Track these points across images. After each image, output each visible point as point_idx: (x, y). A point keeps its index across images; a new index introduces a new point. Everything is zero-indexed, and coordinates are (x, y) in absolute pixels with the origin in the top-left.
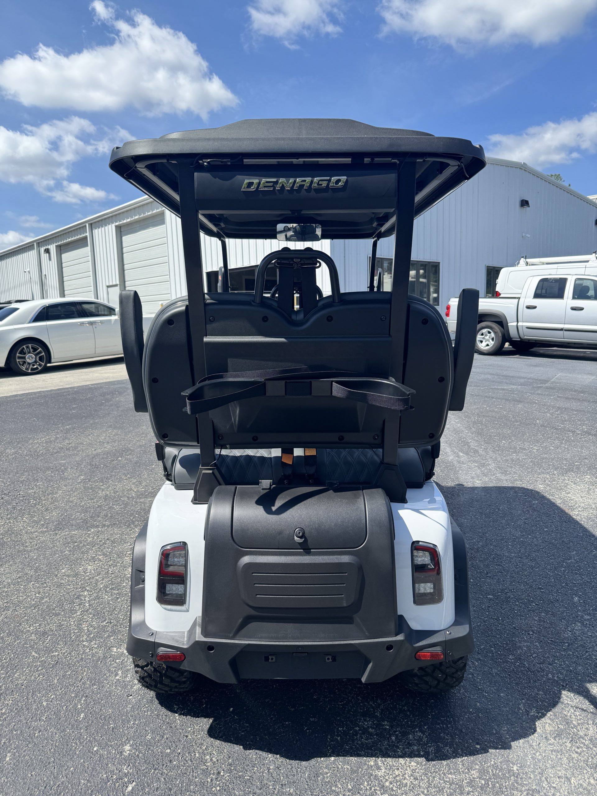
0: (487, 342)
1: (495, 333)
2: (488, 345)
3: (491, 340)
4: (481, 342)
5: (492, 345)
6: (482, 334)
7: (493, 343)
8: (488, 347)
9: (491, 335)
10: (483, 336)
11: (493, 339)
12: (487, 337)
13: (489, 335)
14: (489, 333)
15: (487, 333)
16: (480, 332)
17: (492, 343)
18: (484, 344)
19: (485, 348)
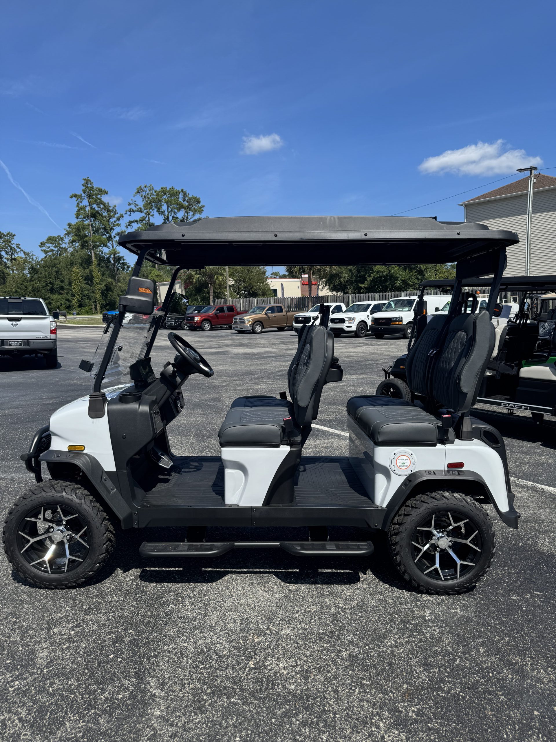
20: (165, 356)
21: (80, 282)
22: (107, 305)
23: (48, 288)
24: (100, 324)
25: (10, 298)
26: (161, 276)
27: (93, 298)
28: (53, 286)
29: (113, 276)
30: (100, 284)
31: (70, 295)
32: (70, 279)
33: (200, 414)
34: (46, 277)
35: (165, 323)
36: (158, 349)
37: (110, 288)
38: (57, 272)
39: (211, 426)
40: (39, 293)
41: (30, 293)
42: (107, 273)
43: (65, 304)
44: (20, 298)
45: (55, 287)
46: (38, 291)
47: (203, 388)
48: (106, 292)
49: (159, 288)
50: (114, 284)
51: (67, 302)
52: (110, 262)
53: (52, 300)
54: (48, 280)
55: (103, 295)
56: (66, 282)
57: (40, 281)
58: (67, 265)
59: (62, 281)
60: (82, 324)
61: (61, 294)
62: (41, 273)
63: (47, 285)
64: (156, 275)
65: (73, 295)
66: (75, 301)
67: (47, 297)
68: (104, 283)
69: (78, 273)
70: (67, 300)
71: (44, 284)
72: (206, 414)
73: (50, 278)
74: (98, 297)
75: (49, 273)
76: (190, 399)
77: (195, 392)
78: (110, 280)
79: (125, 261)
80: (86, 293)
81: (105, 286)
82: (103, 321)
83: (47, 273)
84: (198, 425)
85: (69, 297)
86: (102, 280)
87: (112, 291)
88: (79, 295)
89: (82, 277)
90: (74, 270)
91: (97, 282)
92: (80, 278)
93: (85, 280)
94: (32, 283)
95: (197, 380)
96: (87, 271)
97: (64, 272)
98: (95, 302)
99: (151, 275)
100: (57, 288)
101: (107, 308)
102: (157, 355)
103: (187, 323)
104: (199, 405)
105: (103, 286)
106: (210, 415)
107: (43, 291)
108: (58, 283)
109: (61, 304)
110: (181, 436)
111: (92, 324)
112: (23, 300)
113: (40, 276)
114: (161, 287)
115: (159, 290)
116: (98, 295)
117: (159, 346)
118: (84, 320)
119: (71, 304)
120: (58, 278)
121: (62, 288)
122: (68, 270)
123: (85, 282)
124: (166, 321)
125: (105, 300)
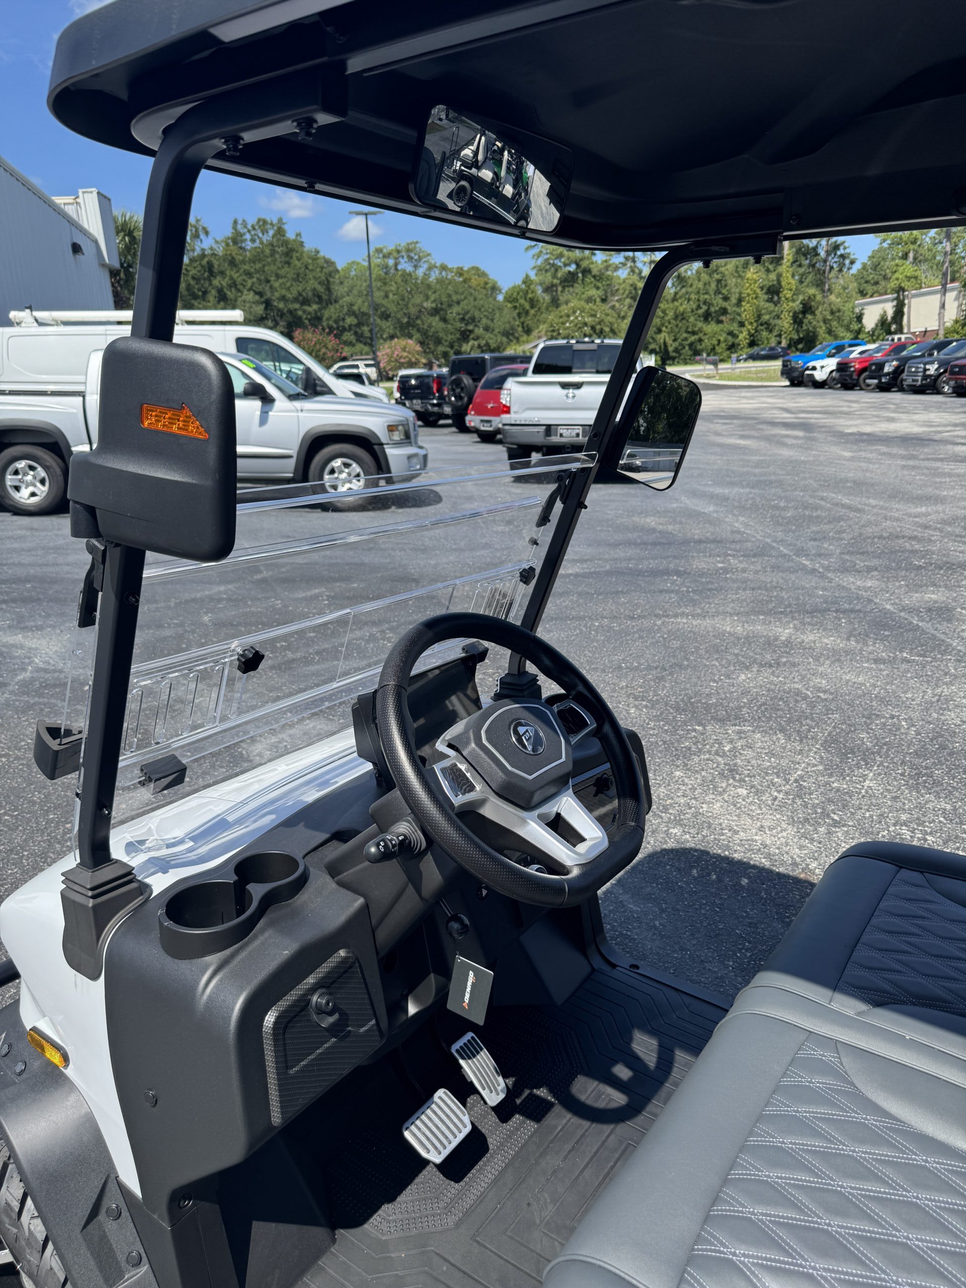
0: (31, 489)
1: (46, 468)
2: (33, 494)
3: (38, 485)
4: (17, 488)
5: (44, 494)
6: (16, 472)
7: (45, 489)
8: (34, 500)
9: (38, 473)
10: (20, 477)
11: (42, 482)
12: (29, 478)
13: (32, 473)
14: (32, 468)
15: (27, 469)
16: (11, 468)
17: (43, 490)
18: (25, 492)
19: (28, 502)
20: (869, 461)
21: (756, 298)
22: (800, 341)
23: (701, 311)
24: (777, 381)
25: (577, 342)
26: (916, 278)
27: (777, 328)
28: (709, 308)
29: (820, 284)
30: (793, 301)
31: (735, 325)
32: (740, 293)
33: (876, 661)
34: (698, 292)
35: (902, 380)
36: (863, 441)
37: (810, 308)
38: (719, 281)
39: (888, 711)
40: (684, 322)
41: (669, 323)
42: (810, 278)
43: (725, 341)
44: (593, 342)
45: (712, 309)
46: (683, 319)
47: (919, 568)
48: (801, 316)
49: (910, 303)
50: (819, 297)
51: (730, 338)
52: (819, 255)
53: (705, 334)
54: (702, 297)
55: (795, 322)
56: (734, 300)
57: (689, 300)
58: (737, 267)
59: (726, 299)
60: (744, 379)
61: (721, 322)
62: (691, 286)
63: (699, 307)
64: (906, 277)
65: (742, 324)
66: (743, 336)
67: (696, 329)
68: (801, 298)
69: (756, 281)
70: (731, 333)
71: (694, 307)
72: (891, 662)
73: (707, 293)
74: (786, 325)
75: (705, 284)
76: (870, 601)
77: (896, 578)
78: (812, 291)
79: (847, 251)
80: (766, 317)
81: (801, 303)
82: (783, 373)
83: (701, 285)
84: (851, 704)
85: (734, 327)
86: (797, 292)
87: (813, 313)
88: (751, 323)
89: (762, 288)
90: (749, 275)
91: (788, 296)
92: (758, 291)
93: (766, 293)
94: (676, 303)
95: (915, 538)
96: (773, 276)
97: (732, 282)
98: (780, 336)
99: (897, 275)
100: (716, 312)
101: (800, 346)
102: (852, 459)
103: (950, 379)
104: (885, 626)
105: (797, 305)
106: (904, 666)
107: (692, 319)
108: (718, 302)
109: (719, 341)
110: (788, 738)
111: (762, 379)
112: (599, 346)
113: (690, 290)
114: (914, 301)
115: (909, 307)
116: (786, 323)
117: (868, 434)
118: (750, 372)
119: (737, 341)
120: (720, 293)
121: (724, 311)
122: (740, 276)
123: (766, 297)
124: (904, 376)
125: (798, 332)
